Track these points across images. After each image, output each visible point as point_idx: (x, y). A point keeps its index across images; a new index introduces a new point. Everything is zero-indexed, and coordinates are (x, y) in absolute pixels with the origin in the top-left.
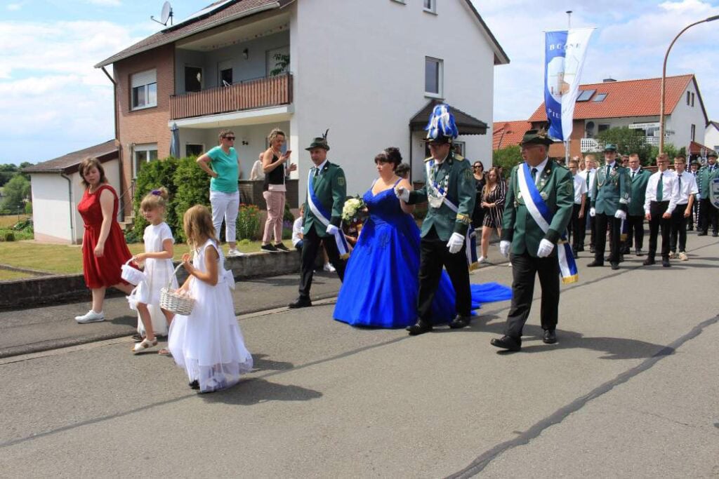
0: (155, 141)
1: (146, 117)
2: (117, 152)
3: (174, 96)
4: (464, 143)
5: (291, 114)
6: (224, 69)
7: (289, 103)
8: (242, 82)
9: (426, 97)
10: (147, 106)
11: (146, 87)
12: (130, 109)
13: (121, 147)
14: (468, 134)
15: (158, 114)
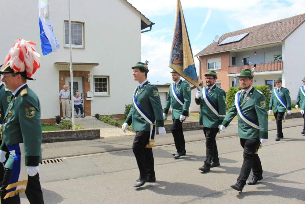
2: (201, 84)
3: (230, 66)
5: (283, 73)
6: (245, 58)
11: (214, 63)
13: (203, 82)
15: (221, 72)
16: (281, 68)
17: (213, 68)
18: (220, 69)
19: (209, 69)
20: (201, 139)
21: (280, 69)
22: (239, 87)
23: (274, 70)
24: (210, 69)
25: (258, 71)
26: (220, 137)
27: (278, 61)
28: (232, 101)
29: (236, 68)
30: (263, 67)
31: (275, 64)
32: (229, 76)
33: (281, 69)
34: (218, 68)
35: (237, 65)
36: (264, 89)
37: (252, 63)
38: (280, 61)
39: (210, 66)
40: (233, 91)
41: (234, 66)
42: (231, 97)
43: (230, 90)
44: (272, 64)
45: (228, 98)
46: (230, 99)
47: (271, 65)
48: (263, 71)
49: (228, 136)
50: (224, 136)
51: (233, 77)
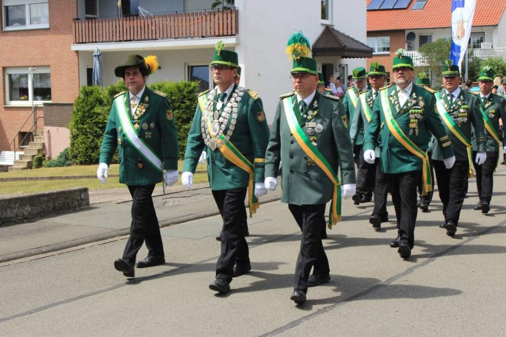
0: (46, 64)
1: (32, 39)
3: (78, 19)
4: (347, 65)
5: (237, 44)
7: (234, 35)
8: (177, 12)
9: (322, 24)
10: (28, 26)
11: (27, 7)
12: (2, 29)
14: (354, 58)
16: (233, 31)
17: (22, 22)
18: (47, 26)
19: (7, 25)
20: (11, 256)
21: (229, 33)
22: (109, 87)
23: (213, 34)
24: (12, 24)
25: (167, 38)
26: (74, 243)
27: (225, 8)
28: (88, 130)
29: (99, 25)
30: (180, 25)
31: (217, 16)
32: (77, 52)
33: (234, 33)
34: (39, 22)
35: (101, 17)
36: (185, 93)
37: (147, 12)
38: (229, 8)
39: (11, 17)
40: (91, 99)
41: (92, 19)
42: (84, 116)
43: (82, 96)
44: (208, 17)
45: (77, 122)
46: (83, 124)
47: (204, 20)
48: (182, 37)
49: (96, 241)
50: (83, 240)
51: (92, 52)
